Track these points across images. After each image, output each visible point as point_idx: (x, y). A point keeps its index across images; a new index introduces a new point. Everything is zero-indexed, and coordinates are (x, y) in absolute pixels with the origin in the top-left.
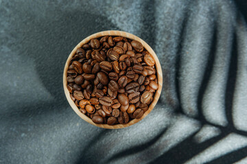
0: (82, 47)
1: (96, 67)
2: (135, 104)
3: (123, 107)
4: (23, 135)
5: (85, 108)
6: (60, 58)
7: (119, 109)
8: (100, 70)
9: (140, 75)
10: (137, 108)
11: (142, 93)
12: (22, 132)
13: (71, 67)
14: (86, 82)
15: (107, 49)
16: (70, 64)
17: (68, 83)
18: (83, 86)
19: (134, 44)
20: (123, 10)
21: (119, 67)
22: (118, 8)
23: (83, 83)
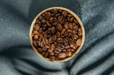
0: (58, 10)
1: (56, 23)
2: (55, 53)
3: (49, 50)
4: (2, 19)
5: (35, 35)
6: (47, 5)
7: (48, 49)
8: (55, 26)
9: (69, 44)
10: (54, 56)
11: (62, 52)
12: (3, 18)
13: (46, 13)
14: (45, 25)
15: (67, 21)
16: (47, 12)
17: (38, 18)
18: (43, 25)
19: (79, 30)
20: (90, 12)
21: (64, 33)
22: (89, 9)
23: (44, 24)
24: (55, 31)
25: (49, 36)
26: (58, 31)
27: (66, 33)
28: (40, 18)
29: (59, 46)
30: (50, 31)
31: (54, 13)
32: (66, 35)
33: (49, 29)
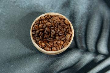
2: (63, 40)
3: (58, 42)
4: (12, 66)
5: (41, 45)
6: (28, 31)
7: (57, 43)
9: (64, 28)
10: (64, 42)
11: (65, 35)
14: (41, 33)
19: (60, 17)
20: (53, 10)
21: (54, 25)
22: (51, 9)
24: (49, 29)
25: (49, 35)
26: (50, 27)
27: (56, 24)
28: (34, 33)
29: (60, 34)
30: (47, 31)
31: (38, 23)
32: (57, 25)
33: (45, 32)
